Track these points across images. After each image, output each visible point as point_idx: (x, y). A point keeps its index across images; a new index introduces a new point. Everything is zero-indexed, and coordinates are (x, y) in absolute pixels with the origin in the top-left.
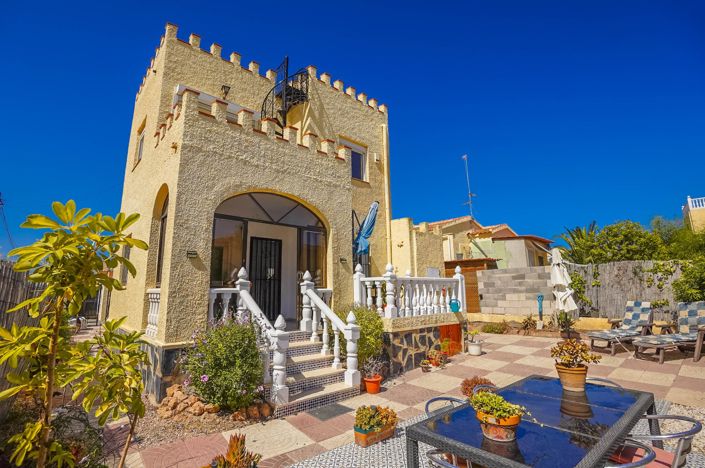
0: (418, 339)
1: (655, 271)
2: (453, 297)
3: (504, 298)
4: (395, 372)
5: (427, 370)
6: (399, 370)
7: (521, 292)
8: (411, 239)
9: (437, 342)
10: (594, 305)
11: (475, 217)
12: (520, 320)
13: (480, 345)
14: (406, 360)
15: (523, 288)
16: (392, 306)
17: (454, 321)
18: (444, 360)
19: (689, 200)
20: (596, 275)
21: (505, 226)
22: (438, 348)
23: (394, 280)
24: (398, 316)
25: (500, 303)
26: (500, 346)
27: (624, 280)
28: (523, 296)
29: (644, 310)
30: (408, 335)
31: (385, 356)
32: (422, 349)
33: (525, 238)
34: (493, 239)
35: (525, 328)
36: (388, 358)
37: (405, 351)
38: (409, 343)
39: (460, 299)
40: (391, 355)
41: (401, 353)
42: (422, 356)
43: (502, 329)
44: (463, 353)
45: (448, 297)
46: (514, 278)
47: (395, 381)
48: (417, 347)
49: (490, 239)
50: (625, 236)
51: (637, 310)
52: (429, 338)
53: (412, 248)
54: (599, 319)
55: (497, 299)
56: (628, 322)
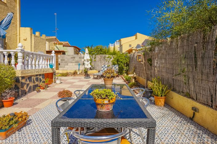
0: (34, 79)
1: (108, 58)
2: (51, 62)
3: (67, 65)
4: (22, 95)
5: (39, 91)
6: (24, 93)
7: (74, 63)
8: (31, 38)
9: (43, 80)
10: (94, 67)
11: (57, 37)
12: (72, 72)
13: (61, 80)
14: (28, 88)
15: (74, 61)
16: (22, 64)
17: (51, 71)
18: (47, 86)
19: (110, 44)
20: (95, 58)
21: (68, 42)
22: (44, 82)
23: (23, 51)
24: (25, 69)
25: (66, 66)
26: (67, 80)
27: (102, 60)
28: (74, 64)
29: (106, 67)
30: (30, 78)
31: (17, 87)
32: (37, 83)
33: (74, 47)
34: (63, 46)
35: (74, 74)
36: (18, 88)
37: (28, 85)
38: (30, 81)
39: (53, 63)
40: (20, 87)
41: (26, 86)
42: (37, 86)
43: (66, 75)
44: (53, 84)
45: (49, 62)
46: (72, 58)
47: (22, 98)
48: (34, 82)
49: (62, 46)
50: (100, 49)
51: (104, 67)
52: (40, 78)
53: (31, 42)
54: (94, 70)
55: (65, 65)
56: (102, 71)
